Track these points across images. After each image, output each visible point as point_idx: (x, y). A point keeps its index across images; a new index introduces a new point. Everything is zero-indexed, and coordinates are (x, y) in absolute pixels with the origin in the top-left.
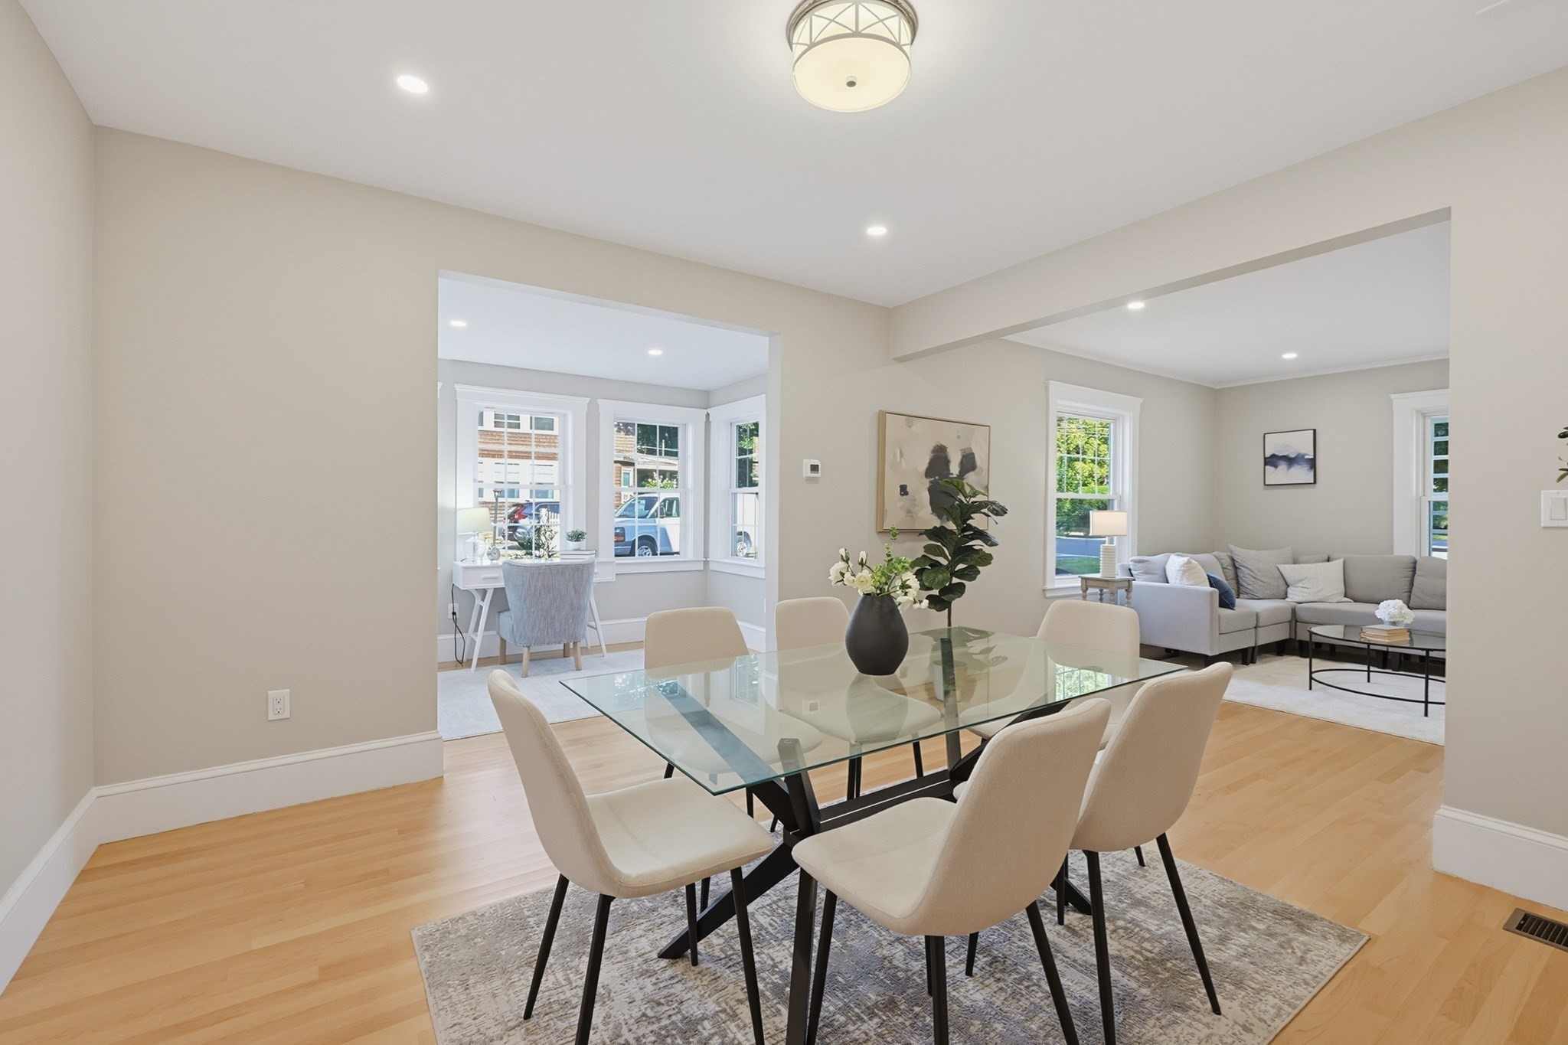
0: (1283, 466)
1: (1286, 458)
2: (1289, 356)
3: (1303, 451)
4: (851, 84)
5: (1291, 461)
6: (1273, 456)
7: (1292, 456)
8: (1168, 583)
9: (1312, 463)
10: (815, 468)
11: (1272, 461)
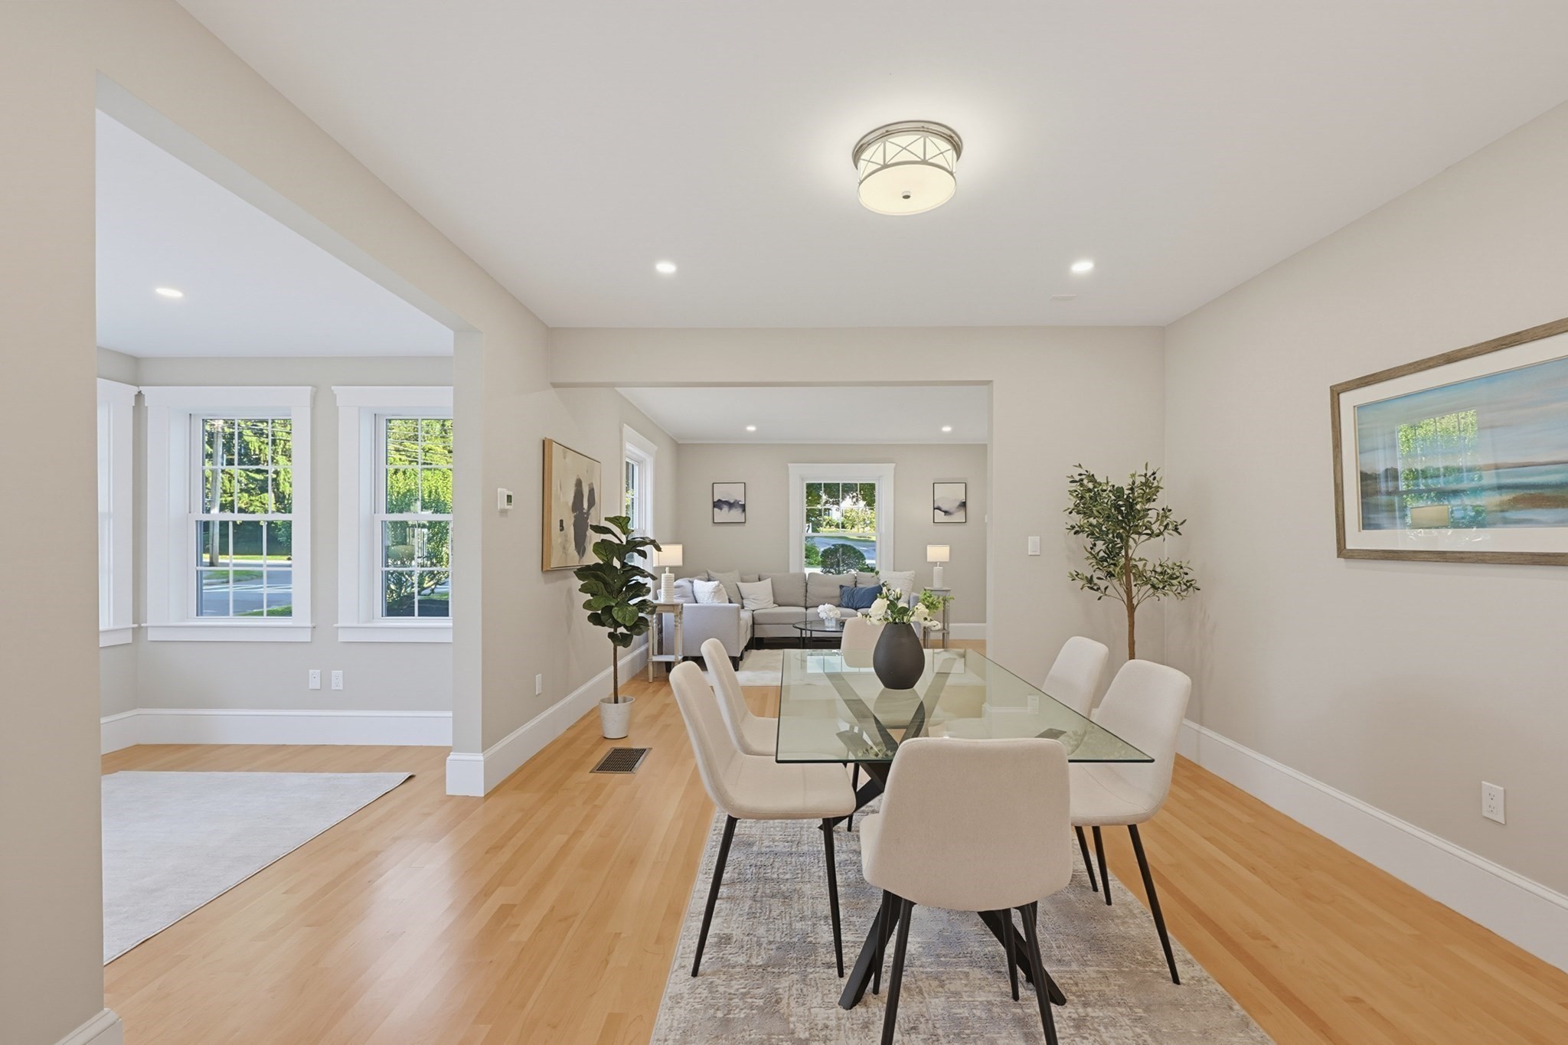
0: (726, 508)
1: (727, 503)
2: (751, 428)
3: (738, 499)
4: (907, 197)
5: (731, 505)
6: (719, 501)
7: (732, 501)
8: (697, 602)
9: (743, 507)
10: (509, 498)
11: (718, 504)
